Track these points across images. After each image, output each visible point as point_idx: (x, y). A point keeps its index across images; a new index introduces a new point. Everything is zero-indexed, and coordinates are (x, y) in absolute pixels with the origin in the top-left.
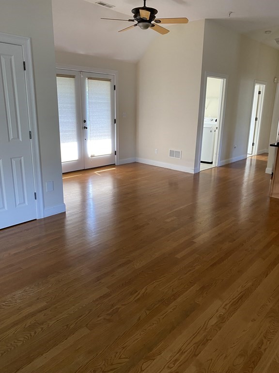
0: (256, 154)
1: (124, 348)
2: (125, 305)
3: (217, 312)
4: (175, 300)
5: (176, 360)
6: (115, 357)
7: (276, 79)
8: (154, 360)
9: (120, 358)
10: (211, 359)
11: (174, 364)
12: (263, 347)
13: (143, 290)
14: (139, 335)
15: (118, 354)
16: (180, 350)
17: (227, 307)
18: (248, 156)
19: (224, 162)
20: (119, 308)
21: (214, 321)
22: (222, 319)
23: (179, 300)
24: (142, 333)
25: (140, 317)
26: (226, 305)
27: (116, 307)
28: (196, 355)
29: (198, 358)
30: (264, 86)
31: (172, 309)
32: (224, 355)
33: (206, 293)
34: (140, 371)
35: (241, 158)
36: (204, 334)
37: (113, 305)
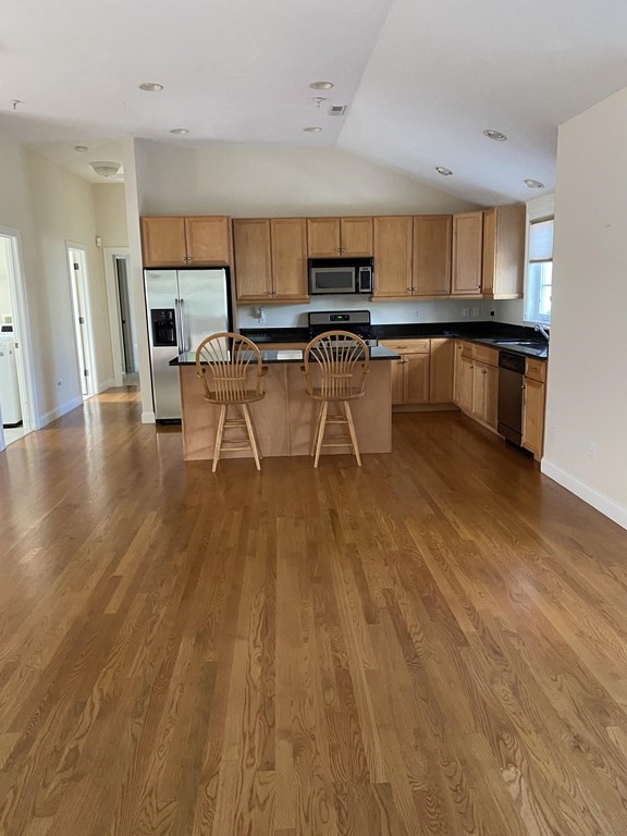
0: (96, 392)
1: (150, 794)
2: (81, 737)
3: (250, 657)
4: (170, 676)
5: (251, 751)
6: (147, 815)
7: (99, 240)
8: (218, 773)
9: (159, 811)
10: (297, 717)
11: (253, 757)
12: (343, 664)
13: (96, 694)
14: (157, 758)
15: (149, 808)
16: (244, 735)
17: (259, 642)
18: (85, 398)
19: (46, 418)
20: (76, 747)
21: (257, 671)
22: (267, 662)
23: (177, 671)
24: (161, 754)
25: (133, 735)
26: (255, 641)
27: (67, 750)
28: (271, 726)
29: (277, 726)
30: (83, 252)
31: (178, 691)
32: (307, 701)
33: (212, 641)
34: (210, 802)
35: (74, 403)
36: (259, 694)
37: (58, 752)
